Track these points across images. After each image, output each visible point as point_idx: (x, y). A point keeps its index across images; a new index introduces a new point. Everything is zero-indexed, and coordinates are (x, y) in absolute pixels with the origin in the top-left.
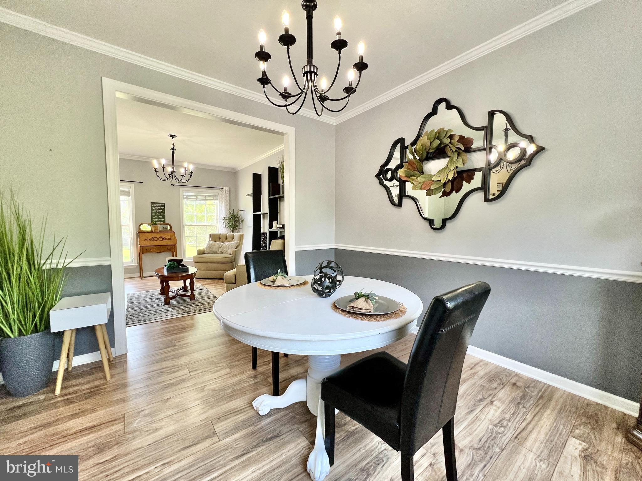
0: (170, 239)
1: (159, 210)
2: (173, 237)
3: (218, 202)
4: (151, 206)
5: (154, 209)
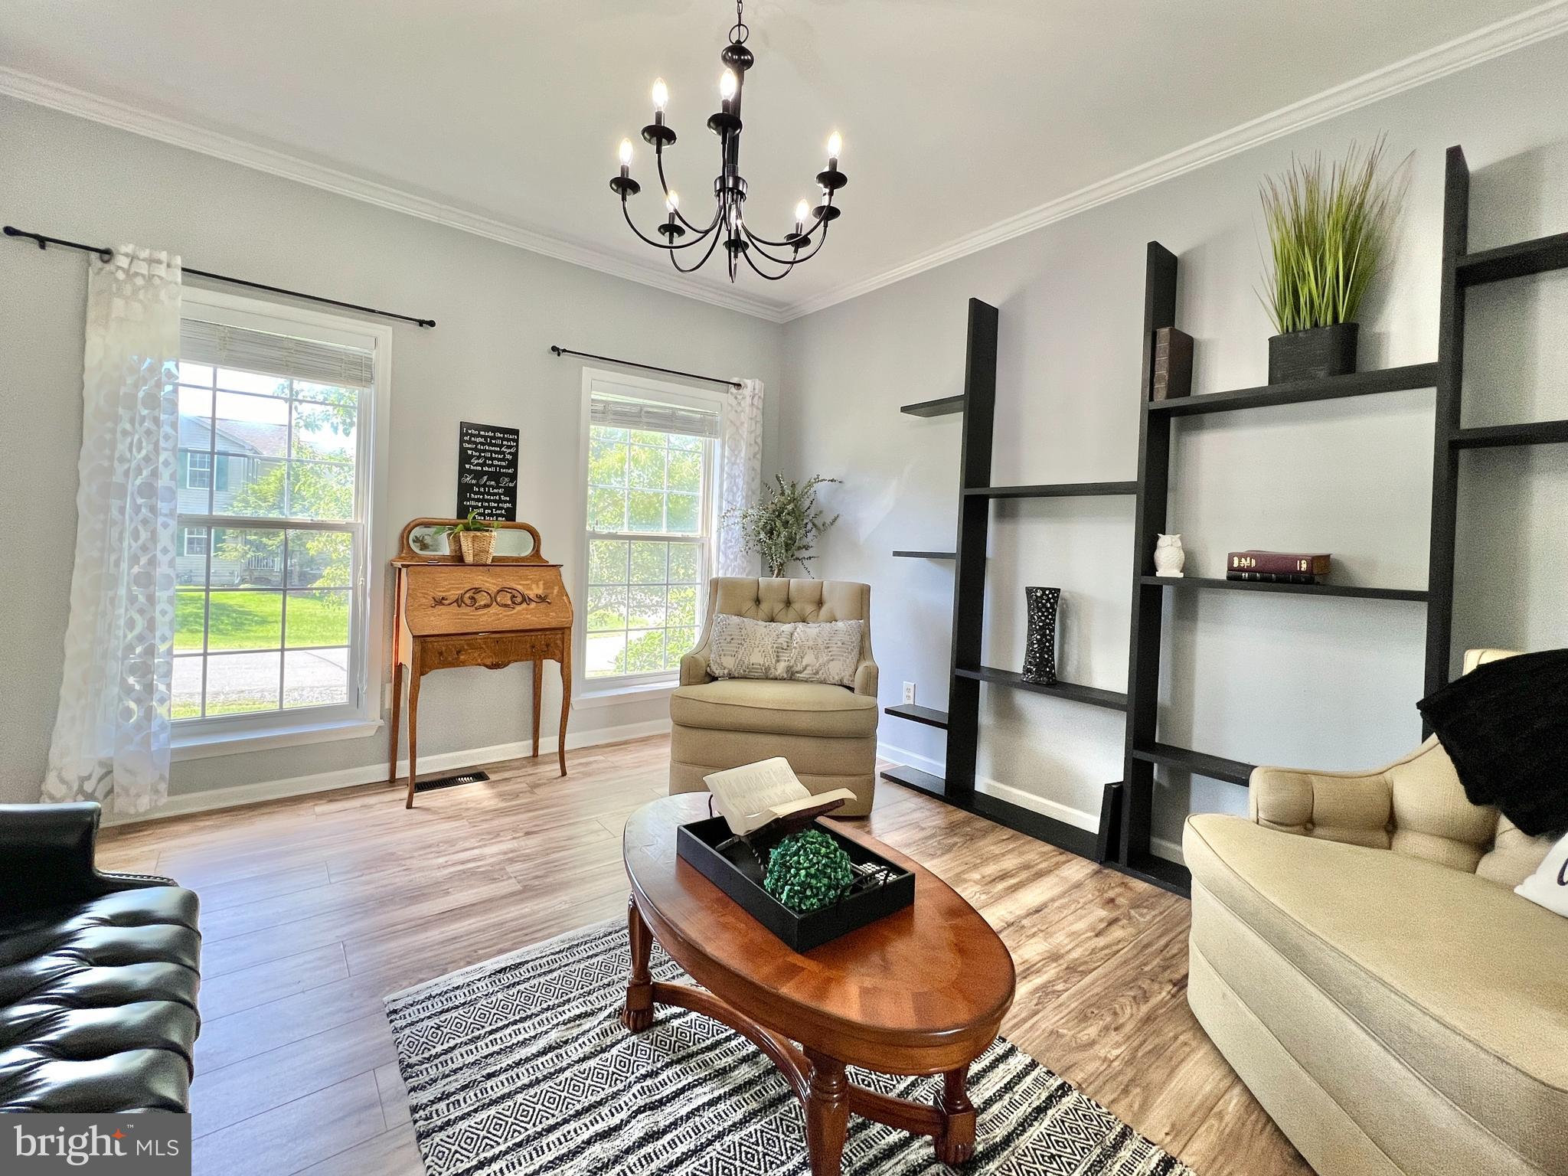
0: (542, 599)
1: (492, 459)
2: (555, 591)
3: (717, 442)
4: (462, 441)
5: (472, 456)
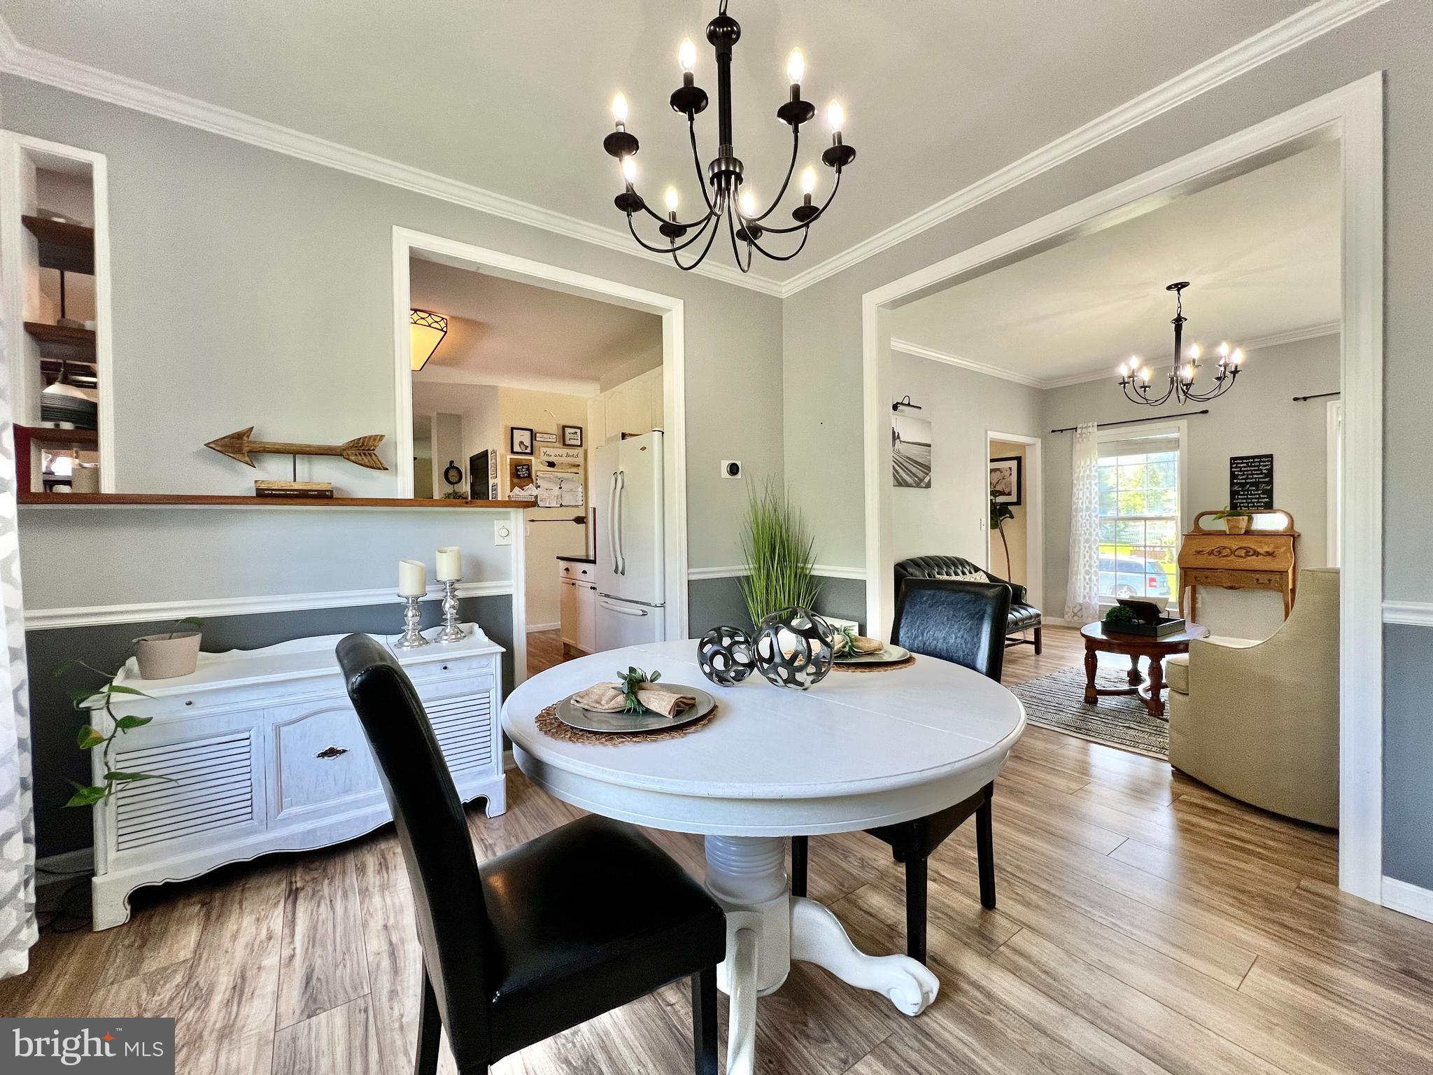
0: (1268, 554)
1: (1253, 474)
2: (1282, 550)
4: (1231, 468)
5: (1238, 475)
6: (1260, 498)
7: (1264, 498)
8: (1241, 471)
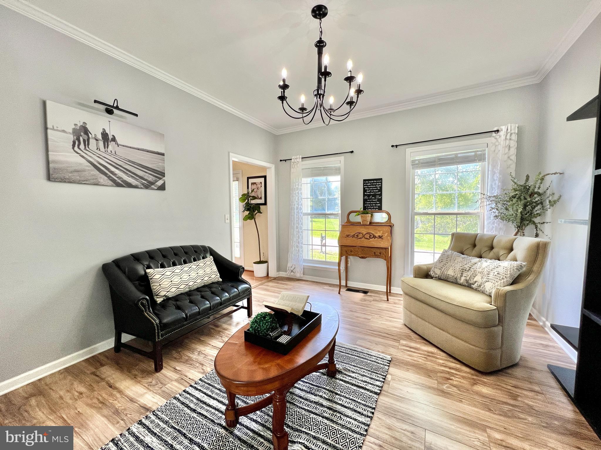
0: (380, 237)
1: (373, 190)
2: (386, 235)
4: (364, 186)
5: (367, 190)
6: (376, 204)
7: (378, 204)
8: (368, 188)
